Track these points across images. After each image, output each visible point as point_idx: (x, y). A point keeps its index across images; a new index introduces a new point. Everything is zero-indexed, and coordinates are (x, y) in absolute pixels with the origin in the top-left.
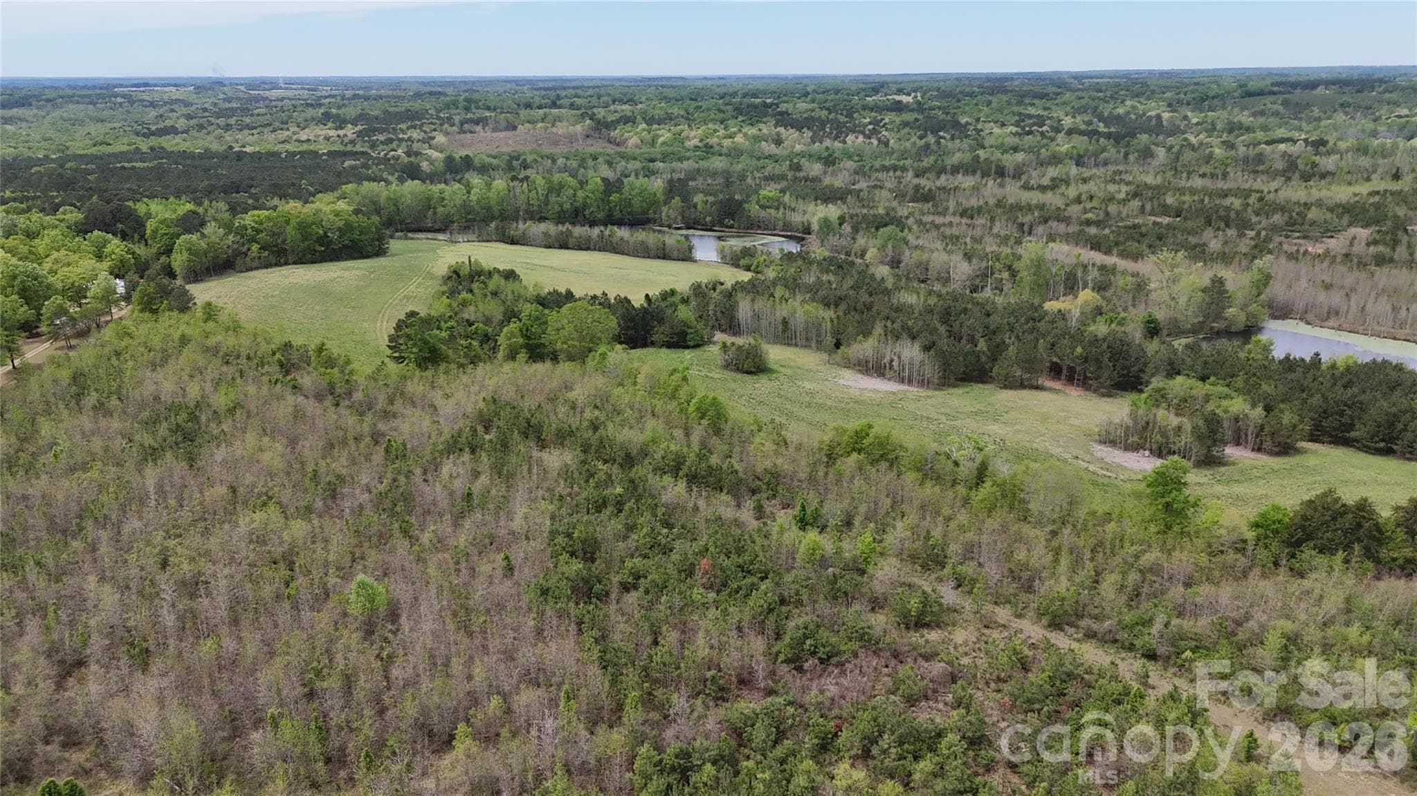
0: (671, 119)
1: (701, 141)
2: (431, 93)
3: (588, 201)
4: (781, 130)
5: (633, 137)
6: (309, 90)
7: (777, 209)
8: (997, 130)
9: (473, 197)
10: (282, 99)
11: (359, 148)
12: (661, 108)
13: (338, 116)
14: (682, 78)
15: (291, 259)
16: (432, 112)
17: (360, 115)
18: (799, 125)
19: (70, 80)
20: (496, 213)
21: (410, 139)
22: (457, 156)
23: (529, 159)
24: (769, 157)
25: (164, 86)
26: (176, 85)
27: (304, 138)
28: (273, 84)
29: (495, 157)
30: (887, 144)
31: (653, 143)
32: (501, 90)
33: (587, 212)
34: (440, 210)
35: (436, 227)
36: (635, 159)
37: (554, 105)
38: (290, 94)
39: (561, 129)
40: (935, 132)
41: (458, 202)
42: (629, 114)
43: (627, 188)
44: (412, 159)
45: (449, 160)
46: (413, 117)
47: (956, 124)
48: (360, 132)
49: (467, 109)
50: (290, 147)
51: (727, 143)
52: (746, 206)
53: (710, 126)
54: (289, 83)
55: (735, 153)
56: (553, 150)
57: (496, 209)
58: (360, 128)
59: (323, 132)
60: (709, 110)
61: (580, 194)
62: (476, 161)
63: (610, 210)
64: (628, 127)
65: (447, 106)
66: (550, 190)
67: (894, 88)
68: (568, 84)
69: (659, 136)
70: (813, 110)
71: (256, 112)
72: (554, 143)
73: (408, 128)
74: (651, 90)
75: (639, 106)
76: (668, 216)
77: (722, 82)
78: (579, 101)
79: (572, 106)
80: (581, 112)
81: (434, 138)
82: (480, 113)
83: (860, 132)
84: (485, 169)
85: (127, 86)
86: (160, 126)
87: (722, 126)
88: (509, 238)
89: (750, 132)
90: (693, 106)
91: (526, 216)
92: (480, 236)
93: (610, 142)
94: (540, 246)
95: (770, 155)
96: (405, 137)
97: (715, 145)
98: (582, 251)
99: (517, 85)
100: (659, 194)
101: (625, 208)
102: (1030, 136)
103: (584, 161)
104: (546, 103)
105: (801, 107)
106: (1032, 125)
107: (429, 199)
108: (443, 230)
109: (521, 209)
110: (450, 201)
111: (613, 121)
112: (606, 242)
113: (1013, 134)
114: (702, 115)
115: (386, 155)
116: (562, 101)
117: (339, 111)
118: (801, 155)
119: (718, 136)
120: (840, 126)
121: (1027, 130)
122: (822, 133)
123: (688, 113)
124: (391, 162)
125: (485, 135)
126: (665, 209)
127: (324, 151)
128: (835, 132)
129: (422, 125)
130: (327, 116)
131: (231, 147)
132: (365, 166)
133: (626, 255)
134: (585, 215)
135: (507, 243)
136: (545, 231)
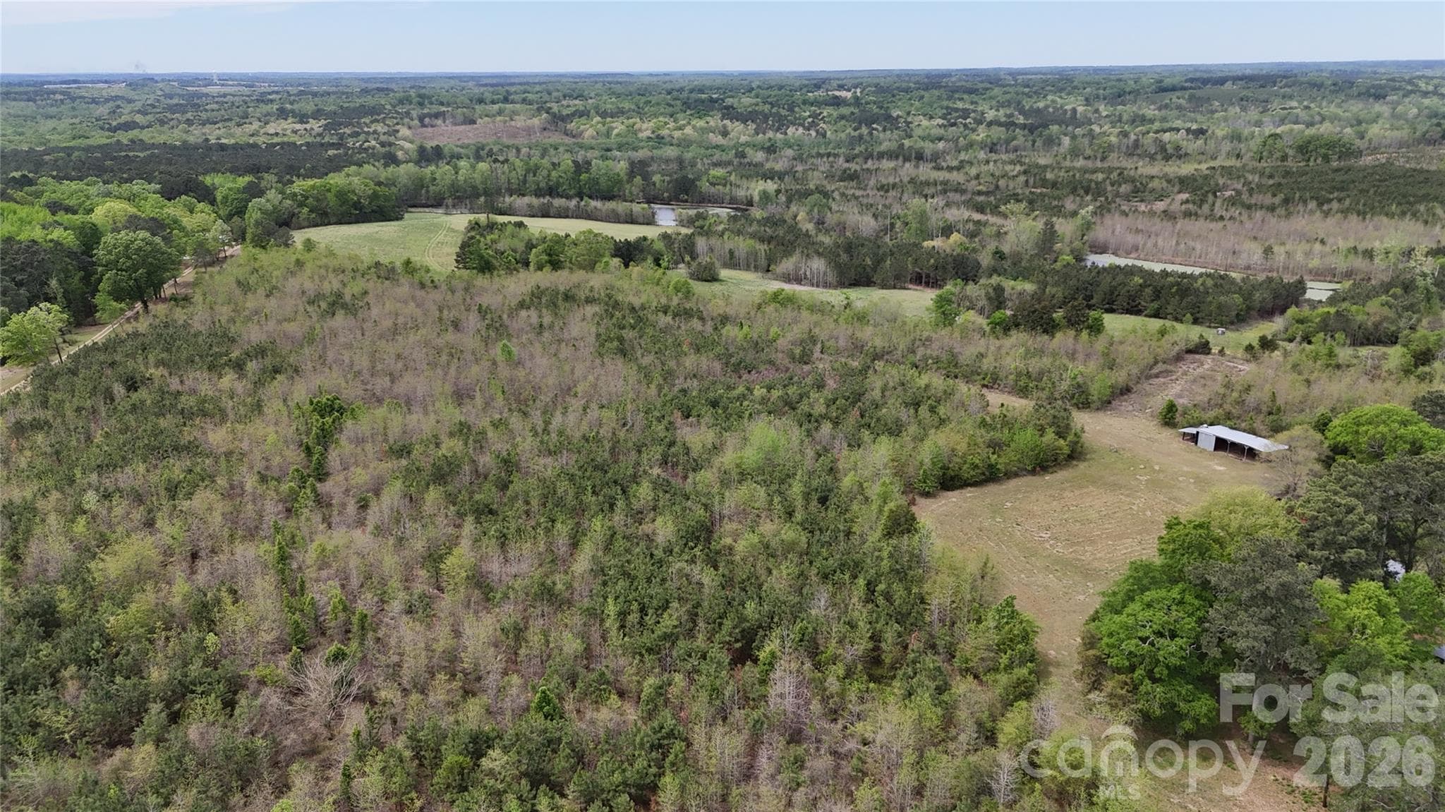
0: (623, 113)
1: (653, 132)
3: (562, 180)
4: (727, 122)
5: (589, 129)
7: (725, 185)
8: (925, 123)
9: (461, 177)
10: (227, 95)
11: (328, 140)
12: (612, 103)
13: (295, 111)
14: (627, 74)
15: (333, 219)
16: (388, 107)
18: (745, 118)
20: (481, 191)
21: (376, 132)
22: (427, 147)
23: (496, 147)
24: (717, 147)
25: (93, 82)
26: (106, 82)
27: (272, 131)
28: (206, 80)
29: (461, 147)
30: (824, 136)
31: (608, 135)
32: (449, 86)
33: (560, 190)
34: (432, 188)
36: (593, 148)
37: (506, 100)
38: (231, 90)
39: (519, 122)
40: (869, 124)
41: (448, 182)
42: (582, 108)
43: (594, 169)
44: (387, 149)
45: (421, 150)
46: (371, 112)
47: (888, 117)
48: (325, 126)
49: (422, 104)
51: (677, 134)
52: (698, 183)
53: (661, 119)
54: (223, 80)
55: (685, 143)
56: (515, 141)
57: (481, 187)
58: (324, 122)
59: (288, 126)
60: (658, 104)
61: (554, 174)
62: (446, 151)
63: (582, 186)
64: (583, 120)
65: (401, 102)
66: (528, 171)
67: (835, 84)
68: (516, 81)
69: (613, 129)
70: (757, 105)
71: (208, 107)
72: (514, 136)
73: (372, 122)
74: (599, 86)
75: (590, 101)
76: (631, 193)
77: (667, 78)
78: (530, 96)
79: (524, 101)
80: (536, 106)
81: (398, 131)
82: (436, 108)
83: (800, 125)
84: (455, 158)
85: (56, 83)
86: (121, 121)
87: (672, 119)
88: (498, 210)
89: (698, 124)
90: (642, 101)
91: (507, 194)
92: (471, 209)
93: (567, 134)
94: (525, 216)
95: (717, 145)
96: (370, 130)
97: (666, 136)
98: (562, 219)
99: (461, 81)
100: (622, 174)
101: (593, 186)
102: (954, 128)
103: (545, 150)
104: (498, 99)
105: (744, 102)
106: (958, 117)
107: (422, 179)
108: (436, 205)
109: (503, 183)
110: (441, 181)
111: (568, 115)
112: (582, 211)
113: (939, 125)
114: (652, 109)
115: (361, 145)
116: (513, 97)
117: (293, 107)
118: (745, 145)
119: (669, 128)
120: (781, 119)
121: (952, 122)
122: (765, 125)
123: (639, 107)
124: (370, 151)
125: (446, 128)
126: (628, 187)
127: (299, 143)
128: (777, 125)
129: (384, 119)
130: (284, 111)
131: (207, 140)
132: (347, 155)
133: (600, 221)
134: (558, 193)
135: (496, 214)
136: (529, 203)
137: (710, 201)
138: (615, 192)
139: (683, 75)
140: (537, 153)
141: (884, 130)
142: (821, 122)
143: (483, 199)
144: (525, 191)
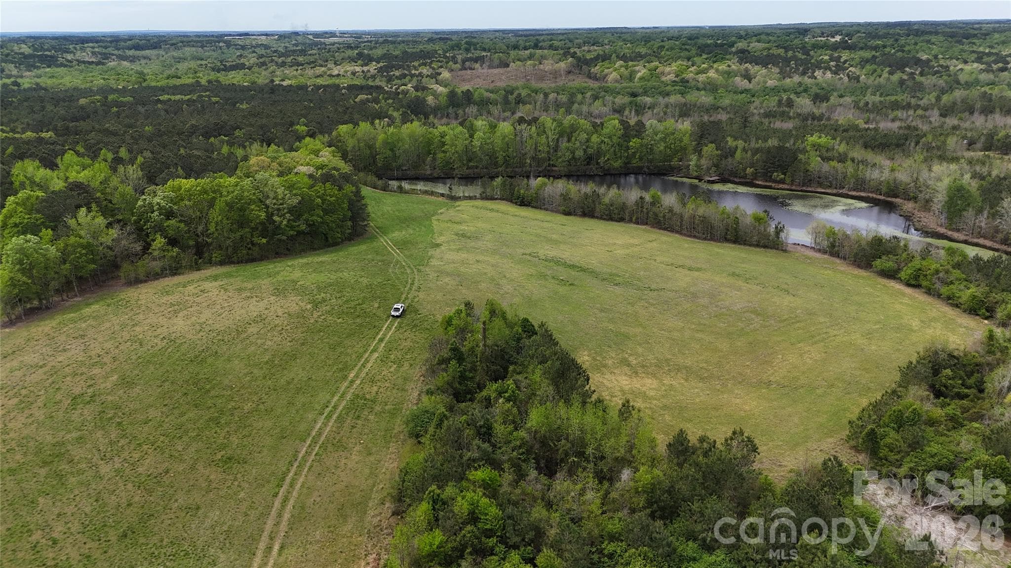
0: (641, 57)
1: (677, 76)
2: (440, 39)
3: (603, 147)
4: (748, 65)
5: (613, 73)
6: (355, 37)
7: (842, 161)
9: (476, 142)
10: (333, 44)
11: (378, 82)
12: (628, 48)
13: (369, 55)
15: (216, 256)
16: (440, 52)
17: (385, 54)
18: (765, 61)
20: (500, 160)
21: (420, 74)
22: (459, 91)
23: (524, 93)
25: (259, 35)
26: (267, 35)
27: (336, 72)
28: (332, 34)
29: (492, 92)
30: (857, 79)
31: (631, 78)
32: (492, 37)
33: (601, 160)
34: (440, 155)
35: (435, 175)
36: (619, 93)
37: (536, 46)
38: (341, 40)
39: (547, 66)
40: (902, 69)
41: (460, 148)
42: (601, 53)
44: (419, 94)
45: (452, 95)
46: (425, 57)
47: (918, 62)
48: (381, 68)
49: (468, 50)
50: (320, 81)
51: (702, 78)
53: (679, 62)
54: (343, 34)
55: (712, 87)
56: (544, 85)
57: (501, 155)
58: (381, 64)
59: (352, 68)
60: (672, 49)
61: (595, 138)
62: (476, 96)
63: (628, 157)
64: (606, 63)
65: (452, 48)
66: (561, 135)
68: (544, 32)
69: (636, 72)
70: (769, 49)
71: (310, 52)
72: (542, 78)
73: (420, 66)
74: (609, 35)
75: (607, 47)
76: (698, 166)
78: (556, 43)
79: (551, 47)
80: (562, 52)
81: (440, 74)
82: (478, 53)
83: (825, 68)
84: (484, 104)
85: (234, 35)
86: (234, 63)
87: (690, 63)
88: (518, 198)
89: (720, 68)
90: (656, 46)
91: (534, 164)
92: (484, 193)
93: (590, 78)
94: (557, 212)
95: (745, 90)
96: (417, 72)
97: (691, 80)
98: (614, 223)
99: (503, 34)
100: (686, 140)
101: (645, 155)
102: (1006, 73)
103: (572, 95)
104: (530, 45)
105: (756, 46)
106: (996, 62)
107: (429, 143)
108: (443, 178)
109: (528, 156)
110: (451, 146)
111: (591, 59)
112: (647, 213)
113: (984, 71)
114: (668, 53)
115: (397, 89)
116: (540, 44)
117: (370, 52)
118: (775, 90)
119: (691, 72)
120: (804, 63)
121: (995, 67)
122: (788, 69)
123: (654, 52)
124: (400, 96)
125: (483, 71)
126: (694, 158)
127: (346, 85)
128: (801, 69)
129: (431, 63)
130: (360, 55)
131: (273, 81)
132: (376, 101)
133: (677, 232)
134: (598, 163)
135: (516, 203)
136: (564, 192)
137: (820, 185)
138: (675, 162)
140: (564, 98)
141: (922, 74)
142: (846, 65)
143: (499, 180)
144: (554, 168)
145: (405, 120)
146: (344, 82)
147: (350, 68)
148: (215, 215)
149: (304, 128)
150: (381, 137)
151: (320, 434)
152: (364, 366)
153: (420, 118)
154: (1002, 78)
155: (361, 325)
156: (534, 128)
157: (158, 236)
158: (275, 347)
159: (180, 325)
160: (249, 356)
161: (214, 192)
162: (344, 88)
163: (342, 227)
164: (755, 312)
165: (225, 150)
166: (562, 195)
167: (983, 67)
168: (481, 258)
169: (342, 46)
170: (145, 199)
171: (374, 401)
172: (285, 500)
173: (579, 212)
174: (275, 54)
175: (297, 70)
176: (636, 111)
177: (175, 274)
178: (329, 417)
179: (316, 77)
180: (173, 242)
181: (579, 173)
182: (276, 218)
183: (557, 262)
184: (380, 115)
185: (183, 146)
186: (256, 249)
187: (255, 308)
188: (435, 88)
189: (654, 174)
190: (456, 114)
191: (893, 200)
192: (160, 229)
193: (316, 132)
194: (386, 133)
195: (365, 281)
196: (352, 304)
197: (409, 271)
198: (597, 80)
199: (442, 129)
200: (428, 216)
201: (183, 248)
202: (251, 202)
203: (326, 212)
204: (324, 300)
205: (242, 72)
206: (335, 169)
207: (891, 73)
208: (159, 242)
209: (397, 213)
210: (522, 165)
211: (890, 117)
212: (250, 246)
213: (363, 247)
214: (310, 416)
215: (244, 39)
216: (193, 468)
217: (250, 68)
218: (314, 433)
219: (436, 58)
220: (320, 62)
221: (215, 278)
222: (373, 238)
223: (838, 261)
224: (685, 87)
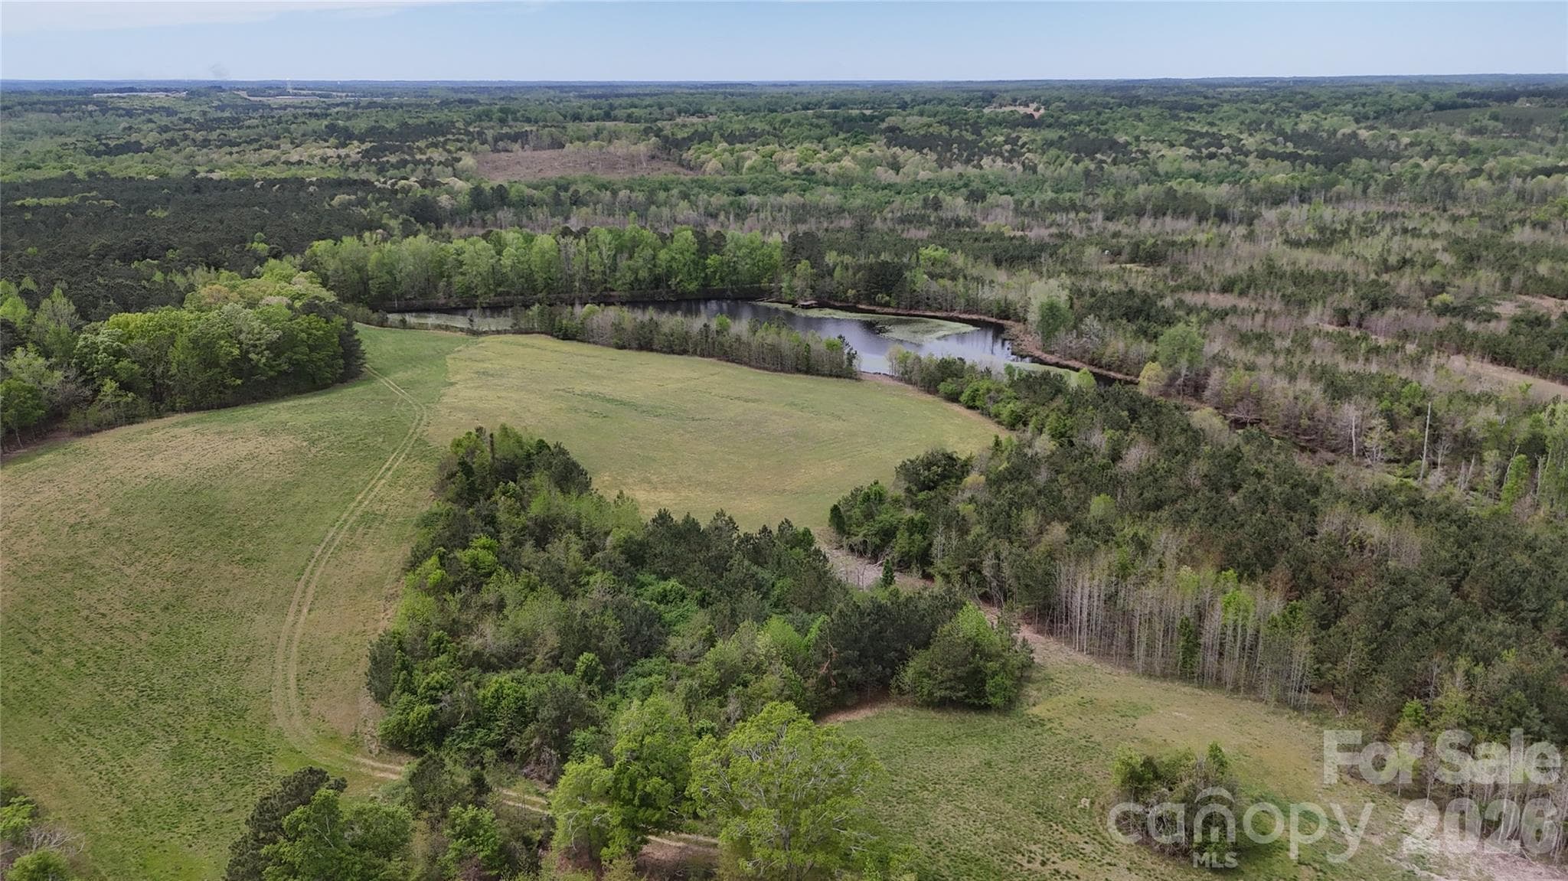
0: (755, 136)
1: (800, 165)
2: (461, 101)
3: (674, 265)
4: (897, 150)
5: (713, 159)
6: (320, 96)
7: (954, 279)
8: (1167, 152)
9: (506, 262)
10: (285, 108)
11: (363, 174)
12: (740, 122)
13: (346, 129)
14: (750, 85)
15: (181, 401)
16: (460, 125)
17: (372, 128)
18: (919, 144)
19: (43, 83)
20: (540, 283)
21: (429, 161)
22: (486, 187)
23: (583, 189)
24: (888, 186)
25: (153, 91)
26: (166, 90)
27: (295, 158)
28: (279, 89)
29: (537, 187)
30: (1034, 170)
31: (737, 168)
32: (543, 98)
33: (673, 282)
34: (457, 279)
35: (452, 305)
36: (718, 189)
37: (607, 116)
38: (297, 101)
39: (620, 148)
40: (1091, 155)
41: (484, 269)
42: (701, 129)
43: (730, 246)
44: (427, 192)
45: (477, 193)
46: (436, 131)
47: (1113, 145)
48: (367, 151)
49: (503, 121)
50: (272, 172)
51: (833, 168)
52: (907, 274)
53: (806, 145)
54: (299, 88)
55: (844, 182)
56: (614, 177)
57: (540, 277)
58: (367, 145)
59: (321, 152)
60: (800, 124)
61: (663, 255)
62: (513, 194)
63: (705, 278)
64: (704, 147)
65: (479, 118)
66: (619, 250)
67: (1008, 97)
68: (621, 91)
69: (745, 159)
70: (930, 126)
71: (247, 123)
72: (612, 166)
73: (427, 147)
74: (719, 98)
75: (711, 119)
76: (791, 288)
77: (795, 89)
78: (637, 112)
79: (629, 118)
80: (643, 126)
81: (459, 160)
82: (518, 127)
83: (996, 154)
84: (524, 204)
85: (109, 91)
86: (122, 141)
87: (821, 145)
88: (560, 330)
89: (858, 153)
90: (779, 119)
91: (585, 288)
92: (515, 324)
93: (683, 166)
94: (609, 345)
95: (889, 185)
96: (424, 157)
97: (818, 171)
98: (676, 356)
99: (561, 92)
100: (777, 255)
101: (727, 275)
102: (1214, 161)
103: (652, 192)
104: (598, 115)
105: (913, 122)
106: (1208, 145)
107: (441, 263)
108: (462, 309)
109: (578, 277)
110: (472, 266)
111: (684, 139)
112: (714, 343)
113: (1190, 157)
114: (793, 130)
115: (393, 185)
116: (616, 112)
117: (348, 124)
118: (928, 184)
119: (819, 159)
120: (969, 146)
121: (1205, 152)
122: (948, 155)
123: (775, 129)
124: (399, 196)
125: (525, 154)
126: (786, 277)
127: (314, 179)
128: (965, 154)
129: (445, 142)
130: (332, 129)
131: (194, 173)
132: (362, 203)
133: (746, 364)
134: (669, 286)
135: (557, 337)
136: (617, 322)
137: (929, 307)
138: (764, 284)
139: (813, 85)
140: (640, 197)
141: (1115, 162)
142: (1024, 150)
143: (536, 308)
144: (612, 293)
145: (408, 232)
146: (312, 174)
147: (315, 150)
148: (176, 354)
149: (262, 246)
150: (374, 256)
151: (333, 539)
152: (371, 490)
153: (429, 227)
154: (1209, 168)
155: (365, 458)
156: (583, 241)
157: (107, 380)
158: (274, 478)
159: (158, 466)
160: (248, 487)
161: (173, 327)
162: (311, 183)
163: (332, 366)
164: (796, 436)
165: (158, 276)
166: (613, 324)
167: (1190, 152)
168: (504, 394)
169: (299, 111)
170: (85, 338)
171: (384, 516)
172: (308, 583)
173: (634, 344)
174: (188, 126)
175: (231, 154)
176: (737, 216)
177: (132, 423)
178: (341, 527)
179: (263, 165)
180: (125, 386)
181: (646, 299)
182: (252, 356)
183: (594, 396)
184: (371, 226)
185: (98, 273)
186: (229, 392)
187: (242, 448)
188: (452, 184)
189: (741, 299)
190: (483, 220)
191: (1005, 322)
192: (109, 372)
193: (280, 252)
194: (380, 251)
195: (365, 419)
196: (354, 440)
197: (416, 408)
198: (691, 169)
199: (459, 243)
200: (441, 355)
201: (139, 392)
202: (220, 338)
203: (312, 349)
204: (321, 438)
205: (138, 157)
206: (316, 297)
207: (1076, 162)
208: (109, 386)
209: (400, 353)
210: (570, 289)
211: (1048, 222)
212: (221, 389)
213: (359, 389)
214: (322, 528)
215: (130, 97)
216: (215, 566)
217: (150, 150)
218: (327, 540)
219: (453, 134)
220: (267, 139)
221: (185, 424)
222: (370, 379)
223: (910, 387)
224: (809, 181)
